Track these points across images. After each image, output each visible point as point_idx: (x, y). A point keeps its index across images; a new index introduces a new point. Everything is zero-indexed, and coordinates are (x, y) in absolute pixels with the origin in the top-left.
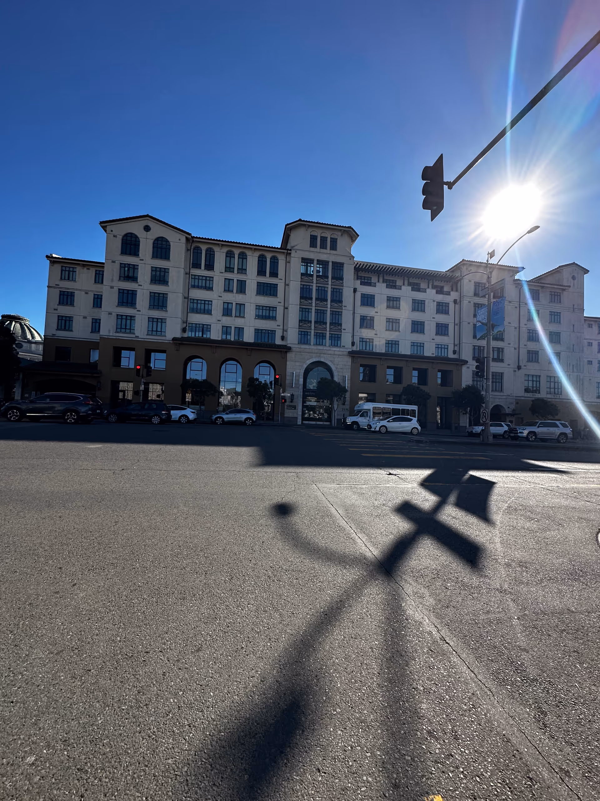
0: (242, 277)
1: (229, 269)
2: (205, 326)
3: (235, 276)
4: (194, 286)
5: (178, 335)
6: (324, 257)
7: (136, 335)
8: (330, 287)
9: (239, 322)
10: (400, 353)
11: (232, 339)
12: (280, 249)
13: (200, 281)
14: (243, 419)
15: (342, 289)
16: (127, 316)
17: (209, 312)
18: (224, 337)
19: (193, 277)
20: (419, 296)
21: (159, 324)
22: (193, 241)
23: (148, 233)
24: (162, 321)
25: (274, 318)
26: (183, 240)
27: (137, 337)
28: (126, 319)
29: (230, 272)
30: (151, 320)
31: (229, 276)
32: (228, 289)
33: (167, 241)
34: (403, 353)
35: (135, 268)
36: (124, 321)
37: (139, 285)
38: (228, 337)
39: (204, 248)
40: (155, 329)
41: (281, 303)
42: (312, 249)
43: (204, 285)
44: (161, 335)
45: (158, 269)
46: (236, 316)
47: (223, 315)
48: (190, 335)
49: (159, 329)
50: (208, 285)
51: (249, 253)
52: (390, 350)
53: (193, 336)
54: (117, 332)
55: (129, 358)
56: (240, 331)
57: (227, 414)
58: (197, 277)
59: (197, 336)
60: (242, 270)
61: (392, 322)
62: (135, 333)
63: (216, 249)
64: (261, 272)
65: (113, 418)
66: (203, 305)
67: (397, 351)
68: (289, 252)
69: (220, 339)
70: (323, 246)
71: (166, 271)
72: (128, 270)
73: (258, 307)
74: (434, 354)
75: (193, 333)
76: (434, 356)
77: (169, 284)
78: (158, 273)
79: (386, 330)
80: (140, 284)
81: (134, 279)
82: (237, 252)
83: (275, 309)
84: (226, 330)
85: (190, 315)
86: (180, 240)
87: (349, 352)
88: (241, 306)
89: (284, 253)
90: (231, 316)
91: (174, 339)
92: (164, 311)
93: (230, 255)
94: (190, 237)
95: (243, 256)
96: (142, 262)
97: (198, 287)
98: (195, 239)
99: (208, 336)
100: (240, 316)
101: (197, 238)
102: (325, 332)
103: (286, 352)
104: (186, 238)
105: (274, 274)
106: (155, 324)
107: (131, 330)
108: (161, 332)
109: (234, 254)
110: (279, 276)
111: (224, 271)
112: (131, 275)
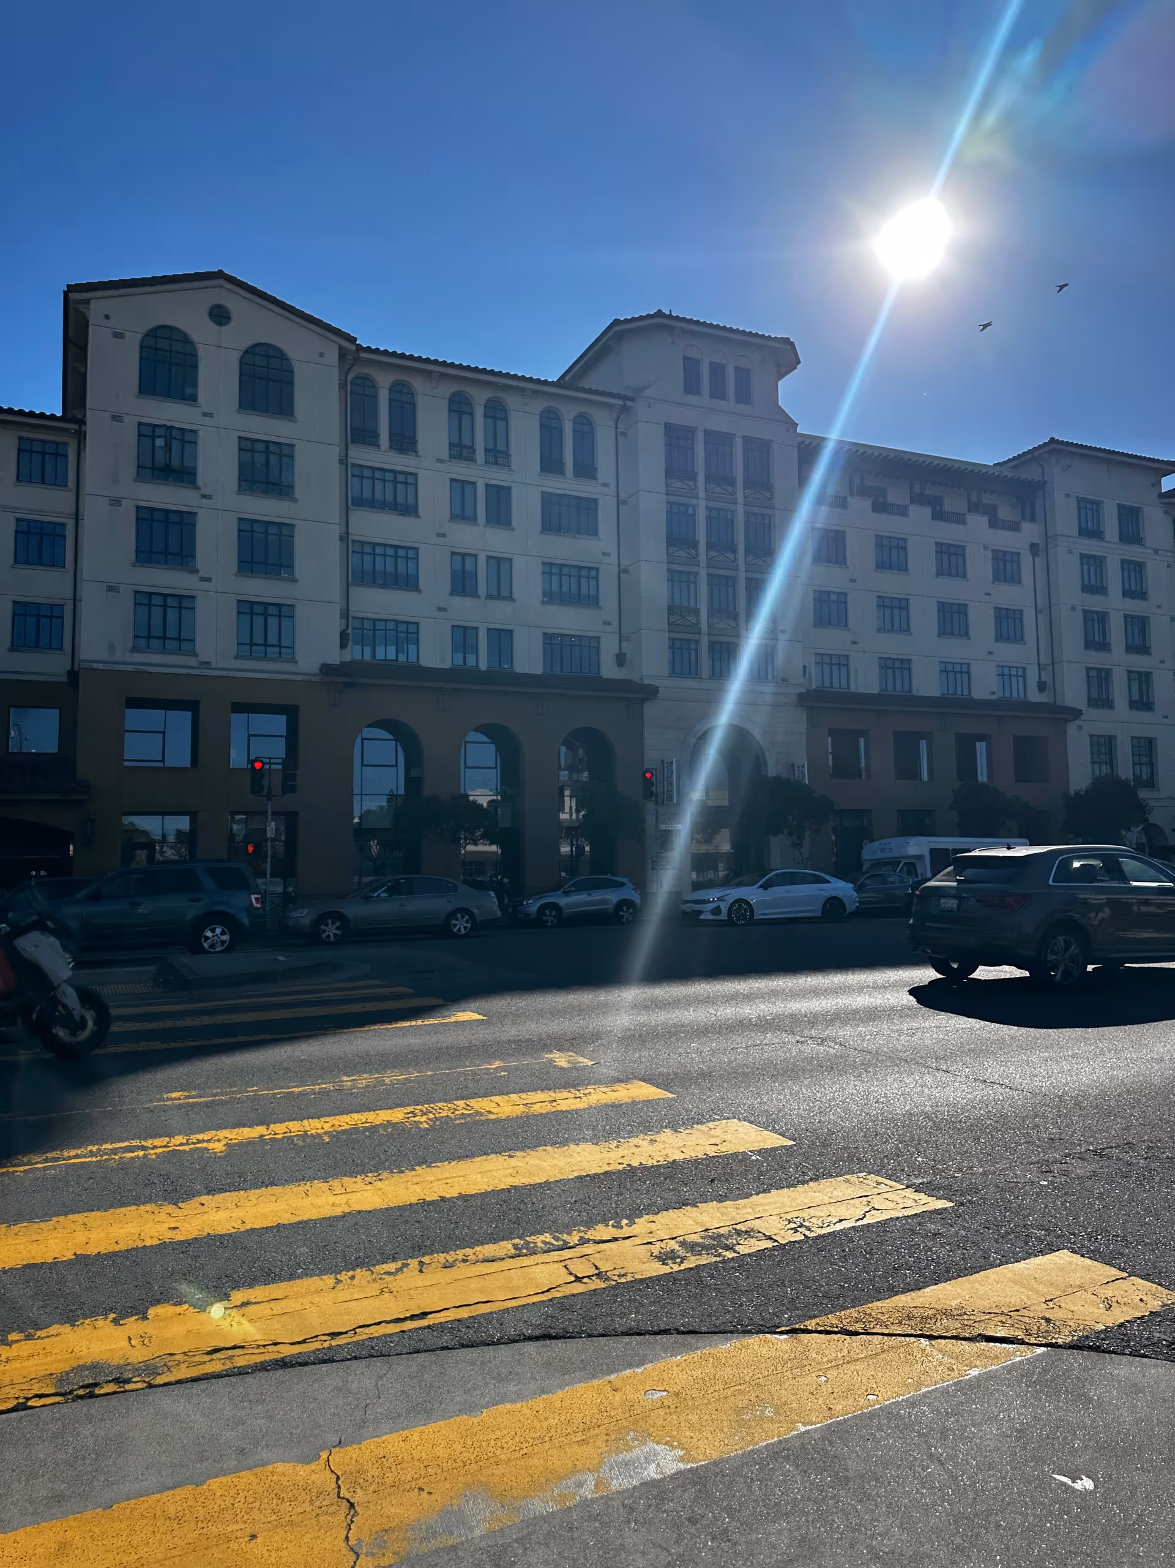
0: (498, 476)
1: (460, 450)
3: (482, 475)
4: (360, 502)
5: (334, 656)
6: (720, 424)
7: (202, 658)
8: (740, 509)
9: (499, 614)
10: (914, 692)
11: (483, 666)
13: (378, 485)
14: (611, 907)
15: (770, 517)
16: (165, 596)
17: (410, 583)
18: (459, 659)
19: (357, 472)
20: (949, 533)
21: (273, 622)
22: (356, 360)
23: (223, 328)
24: (283, 612)
25: (593, 601)
26: (333, 356)
27: (206, 664)
28: (165, 607)
29: (460, 457)
30: (248, 609)
31: (462, 471)
32: (462, 514)
33: (282, 356)
34: (922, 693)
35: (185, 438)
36: (157, 613)
37: (204, 496)
38: (471, 660)
39: (384, 381)
40: (258, 638)
41: (608, 554)
42: (691, 399)
43: (389, 498)
44: (279, 658)
45: (260, 447)
46: (489, 597)
47: (454, 593)
48: (358, 657)
49: (272, 639)
50: (401, 500)
51: (512, 401)
52: (890, 686)
53: (367, 657)
54: (135, 650)
55: (164, 733)
56: (502, 638)
57: (567, 893)
58: (367, 473)
59: (380, 655)
60: (498, 456)
61: (892, 608)
62: (198, 651)
63: (419, 385)
64: (551, 464)
66: (390, 562)
67: (906, 688)
68: (628, 403)
69: (447, 665)
70: (718, 392)
71: (283, 452)
72: (168, 445)
73: (550, 568)
74: (993, 693)
75: (367, 650)
76: (994, 697)
77: (297, 494)
78: (260, 459)
79: (879, 630)
80: (203, 491)
81: (185, 475)
82: (479, 398)
83: (593, 574)
84: (464, 637)
85: (353, 590)
86: (322, 355)
87: (801, 696)
88: (500, 564)
89: (611, 406)
90: (475, 594)
91: (326, 669)
92: (284, 579)
93: (459, 406)
94: (354, 348)
95: (497, 412)
96: (207, 421)
97: (372, 504)
98: (363, 355)
99: (413, 659)
100: (499, 597)
101: (368, 349)
103: (644, 700)
104: (341, 348)
105: (586, 470)
106: (258, 621)
107: (184, 642)
108: (283, 650)
109: (470, 404)
110: (601, 478)
111: (445, 456)
112: (175, 462)
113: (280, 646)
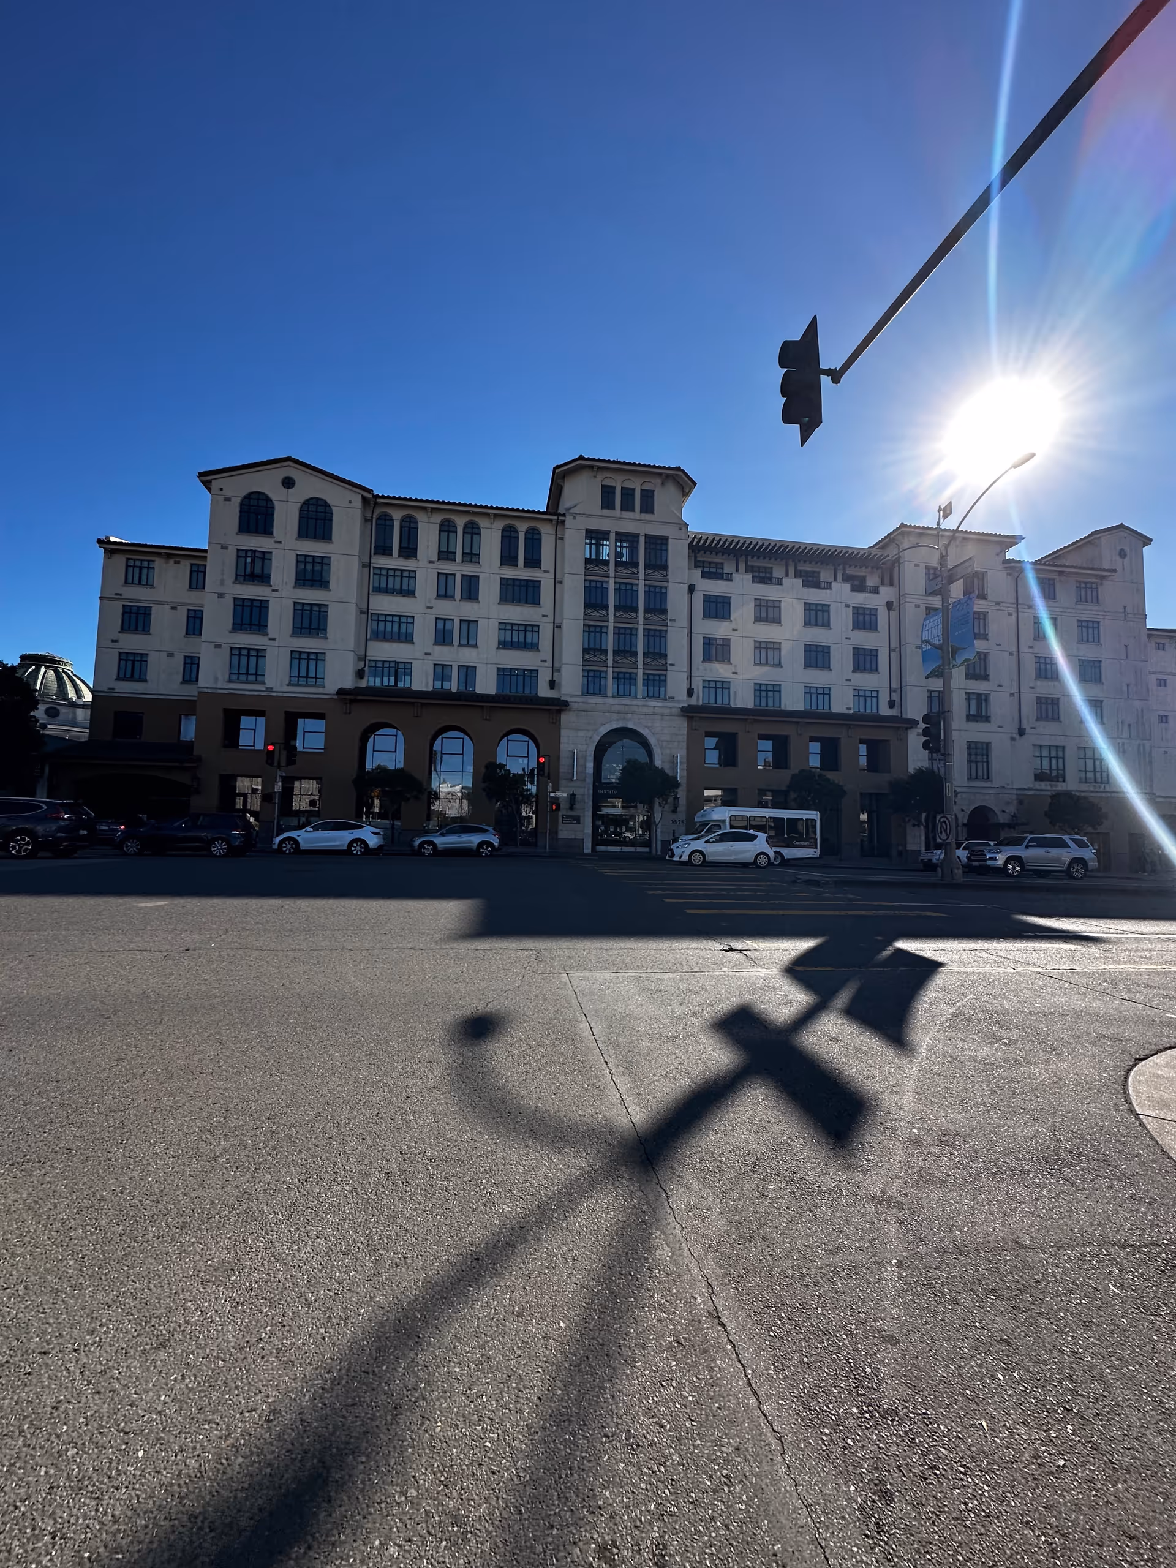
0: (470, 570)
1: (445, 555)
2: (401, 666)
3: (458, 569)
4: (379, 590)
5: (348, 682)
6: (629, 528)
7: (268, 686)
8: (641, 583)
9: (467, 656)
10: (783, 708)
11: (454, 690)
12: (543, 513)
13: (391, 579)
14: (474, 845)
15: (666, 588)
16: (249, 650)
17: (409, 638)
18: (438, 685)
19: (377, 572)
20: (818, 596)
21: (312, 664)
22: (376, 504)
23: (290, 490)
24: (318, 657)
25: (534, 647)
26: (358, 502)
27: (270, 689)
28: (248, 656)
29: (448, 559)
30: (297, 656)
31: (446, 567)
32: (444, 594)
33: (326, 505)
34: (789, 708)
35: (264, 557)
36: (244, 660)
37: (274, 590)
38: (447, 686)
39: (397, 515)
40: (303, 673)
41: (547, 616)
42: (606, 512)
43: (398, 586)
44: (315, 685)
45: (310, 559)
46: (460, 645)
47: (436, 643)
48: (371, 684)
49: (312, 674)
50: (405, 587)
51: (483, 523)
52: (763, 704)
53: (378, 684)
54: (230, 681)
55: (255, 730)
56: (469, 672)
57: (443, 835)
58: (384, 572)
59: (386, 683)
60: (472, 556)
61: (767, 648)
62: (266, 681)
63: (421, 517)
64: (508, 558)
65: (132, 847)
66: (396, 626)
67: (777, 705)
68: (561, 518)
69: (430, 689)
70: (627, 506)
71: (323, 562)
72: (253, 561)
73: (503, 626)
74: (850, 709)
75: (378, 680)
76: (851, 712)
77: (331, 587)
78: (309, 567)
79: (755, 664)
80: (273, 588)
81: (263, 578)
82: (460, 522)
83: (536, 629)
84: (442, 671)
85: (370, 643)
86: (350, 502)
87: (683, 709)
88: (469, 624)
89: (551, 520)
90: (451, 644)
91: (341, 692)
92: (322, 638)
93: (447, 528)
94: (371, 496)
95: (472, 530)
96: (278, 546)
97: (387, 591)
98: (379, 500)
99: (407, 685)
100: (468, 645)
101: (383, 497)
102: (634, 671)
103: (559, 712)
104: (364, 498)
105: (533, 561)
106: (304, 663)
107: (258, 676)
108: (317, 680)
109: (455, 526)
110: (544, 566)
111: (435, 558)
112: (257, 570)
113: (316, 678)
